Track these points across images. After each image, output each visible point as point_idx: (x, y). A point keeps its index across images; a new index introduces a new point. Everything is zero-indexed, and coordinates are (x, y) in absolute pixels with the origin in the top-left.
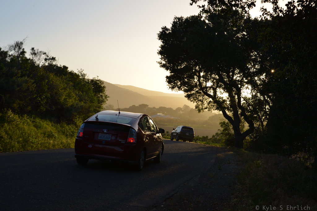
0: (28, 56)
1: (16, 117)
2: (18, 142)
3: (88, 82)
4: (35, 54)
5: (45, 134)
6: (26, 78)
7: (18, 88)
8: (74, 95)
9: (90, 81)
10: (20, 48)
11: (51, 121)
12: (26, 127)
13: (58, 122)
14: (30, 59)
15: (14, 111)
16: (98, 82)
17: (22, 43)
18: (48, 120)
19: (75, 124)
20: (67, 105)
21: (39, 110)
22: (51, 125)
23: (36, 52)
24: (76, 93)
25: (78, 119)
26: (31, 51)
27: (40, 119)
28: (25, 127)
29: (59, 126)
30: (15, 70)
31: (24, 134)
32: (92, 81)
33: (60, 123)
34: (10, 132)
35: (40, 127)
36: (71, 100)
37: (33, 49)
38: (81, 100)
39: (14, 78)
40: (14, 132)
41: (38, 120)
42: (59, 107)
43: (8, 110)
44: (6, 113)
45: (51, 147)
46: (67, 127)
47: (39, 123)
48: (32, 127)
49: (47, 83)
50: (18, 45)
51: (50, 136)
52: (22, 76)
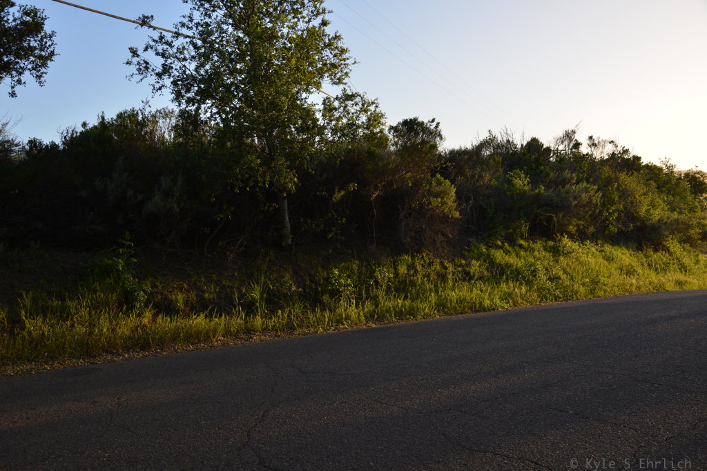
0: (584, 149)
1: (575, 246)
2: (583, 284)
3: (680, 178)
4: (594, 145)
5: (621, 269)
6: (585, 184)
7: (576, 202)
8: (661, 202)
9: (683, 175)
10: (571, 140)
11: (628, 248)
12: (592, 260)
13: (639, 248)
14: (587, 154)
15: (571, 237)
16: (697, 176)
17: (574, 132)
18: (623, 248)
19: (667, 250)
20: (652, 219)
21: (607, 232)
22: (628, 255)
23: (596, 142)
24: (663, 199)
25: (671, 241)
26: (588, 142)
27: (610, 247)
28: (590, 260)
29: (641, 255)
30: (567, 174)
31: (590, 271)
32: (687, 175)
33: (642, 251)
34: (568, 270)
35: (612, 259)
36: (657, 212)
37: (591, 138)
38: (673, 210)
39: (567, 186)
40: (575, 269)
41: (608, 248)
42: (638, 224)
43: (562, 235)
44: (560, 240)
45: (634, 289)
46: (655, 256)
47: (611, 252)
48: (601, 260)
49: (618, 189)
50: (569, 136)
51: (630, 272)
52: (577, 183)
